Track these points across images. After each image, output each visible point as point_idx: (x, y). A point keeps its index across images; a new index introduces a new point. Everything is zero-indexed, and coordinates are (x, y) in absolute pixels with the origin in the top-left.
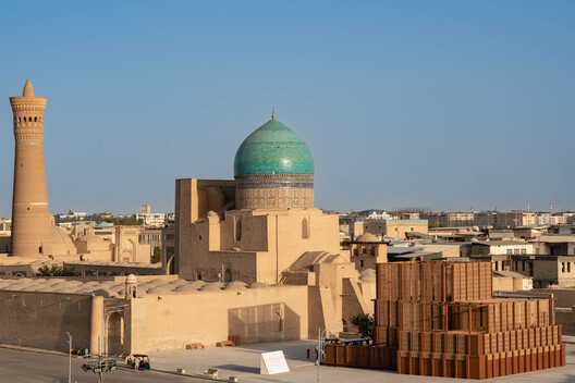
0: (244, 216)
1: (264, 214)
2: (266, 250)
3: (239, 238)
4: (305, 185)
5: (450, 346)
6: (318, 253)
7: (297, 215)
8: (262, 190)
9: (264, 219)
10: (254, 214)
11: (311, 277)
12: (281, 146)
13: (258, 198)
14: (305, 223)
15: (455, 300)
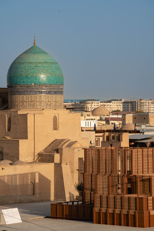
0: (13, 114)
1: (26, 113)
2: (26, 138)
3: (9, 130)
4: (56, 93)
5: (126, 204)
6: (63, 140)
7: (50, 114)
8: (25, 96)
9: (25, 116)
10: (20, 113)
11: (57, 157)
12: (39, 65)
13: (23, 102)
14: (55, 119)
15: (134, 174)
